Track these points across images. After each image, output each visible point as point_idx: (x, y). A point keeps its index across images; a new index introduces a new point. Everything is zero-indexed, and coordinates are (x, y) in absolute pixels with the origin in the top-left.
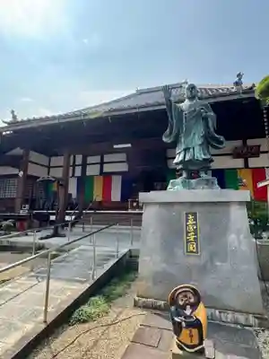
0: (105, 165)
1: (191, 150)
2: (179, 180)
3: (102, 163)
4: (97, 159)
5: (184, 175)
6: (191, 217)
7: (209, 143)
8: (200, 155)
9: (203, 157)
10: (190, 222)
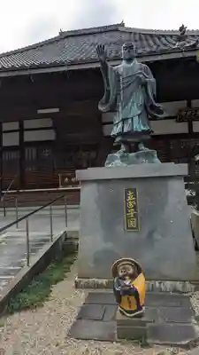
0: (25, 133)
1: (130, 121)
2: (117, 155)
3: (21, 130)
4: (15, 126)
5: (123, 148)
6: (130, 193)
7: (148, 113)
8: (139, 126)
9: (143, 128)
10: (130, 198)
